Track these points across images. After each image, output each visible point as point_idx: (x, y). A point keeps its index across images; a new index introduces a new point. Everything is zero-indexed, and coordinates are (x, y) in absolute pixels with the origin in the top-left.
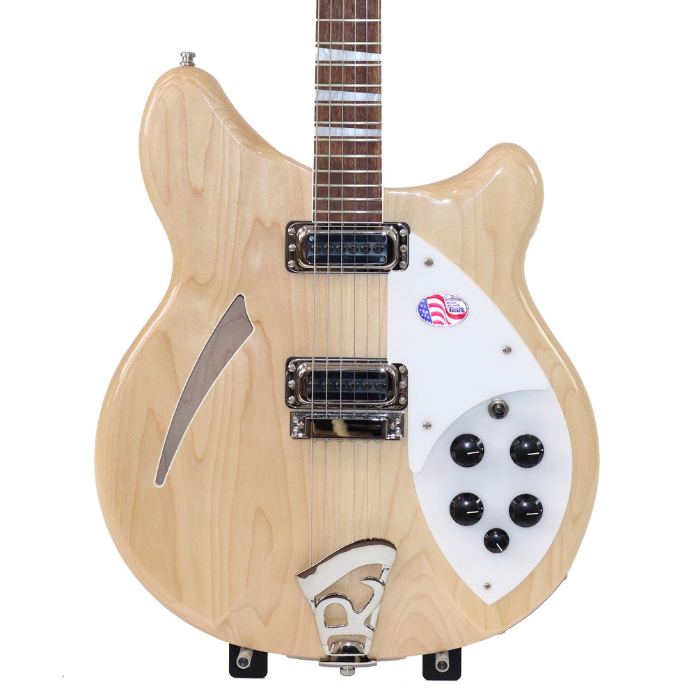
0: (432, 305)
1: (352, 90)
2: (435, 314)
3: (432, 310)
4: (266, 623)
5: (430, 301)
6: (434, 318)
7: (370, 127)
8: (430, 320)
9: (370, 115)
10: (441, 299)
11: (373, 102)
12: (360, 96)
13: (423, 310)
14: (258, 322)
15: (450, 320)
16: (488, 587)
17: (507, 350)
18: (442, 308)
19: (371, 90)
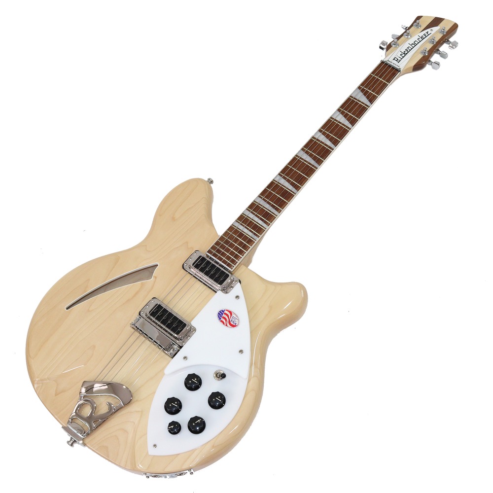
0: (226, 314)
1: (258, 217)
2: (224, 318)
3: (224, 315)
4: (56, 395)
5: (226, 312)
6: (222, 319)
7: (255, 234)
8: (220, 319)
9: (259, 230)
10: (231, 315)
11: (263, 227)
12: (260, 222)
13: (221, 314)
14: (156, 277)
15: (228, 324)
16: (155, 446)
17: (241, 351)
18: (228, 318)
19: (265, 222)
